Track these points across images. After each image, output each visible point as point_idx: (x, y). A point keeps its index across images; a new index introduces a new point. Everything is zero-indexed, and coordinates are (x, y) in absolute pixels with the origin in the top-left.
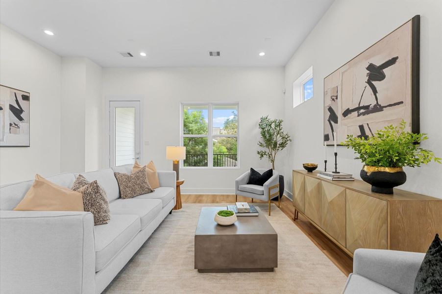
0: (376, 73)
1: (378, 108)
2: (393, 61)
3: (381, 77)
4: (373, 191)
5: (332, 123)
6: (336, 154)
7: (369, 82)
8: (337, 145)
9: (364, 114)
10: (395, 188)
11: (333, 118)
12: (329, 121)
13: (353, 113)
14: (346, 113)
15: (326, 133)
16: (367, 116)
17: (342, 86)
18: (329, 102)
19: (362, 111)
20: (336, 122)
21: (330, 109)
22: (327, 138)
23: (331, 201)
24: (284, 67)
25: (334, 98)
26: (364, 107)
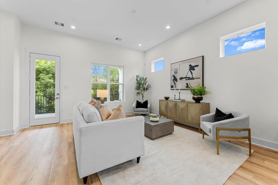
0: (192, 68)
1: (193, 79)
2: (197, 66)
3: (194, 70)
4: (196, 102)
5: (175, 81)
6: (180, 93)
7: (190, 70)
8: (180, 90)
9: (188, 80)
10: (201, 102)
11: (175, 79)
12: (173, 80)
13: (184, 79)
14: (181, 78)
15: (172, 85)
16: (189, 80)
17: (179, 68)
18: (173, 74)
19: (187, 79)
20: (177, 81)
21: (174, 76)
22: (172, 87)
23: (183, 108)
24: (145, 52)
25: (176, 72)
26: (188, 78)
